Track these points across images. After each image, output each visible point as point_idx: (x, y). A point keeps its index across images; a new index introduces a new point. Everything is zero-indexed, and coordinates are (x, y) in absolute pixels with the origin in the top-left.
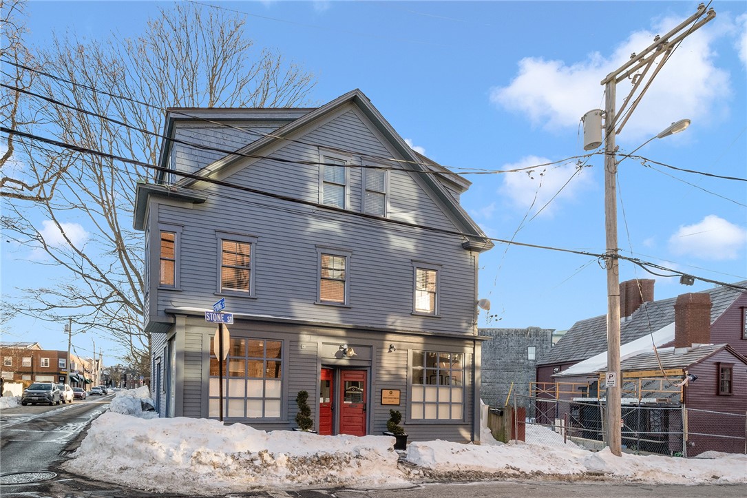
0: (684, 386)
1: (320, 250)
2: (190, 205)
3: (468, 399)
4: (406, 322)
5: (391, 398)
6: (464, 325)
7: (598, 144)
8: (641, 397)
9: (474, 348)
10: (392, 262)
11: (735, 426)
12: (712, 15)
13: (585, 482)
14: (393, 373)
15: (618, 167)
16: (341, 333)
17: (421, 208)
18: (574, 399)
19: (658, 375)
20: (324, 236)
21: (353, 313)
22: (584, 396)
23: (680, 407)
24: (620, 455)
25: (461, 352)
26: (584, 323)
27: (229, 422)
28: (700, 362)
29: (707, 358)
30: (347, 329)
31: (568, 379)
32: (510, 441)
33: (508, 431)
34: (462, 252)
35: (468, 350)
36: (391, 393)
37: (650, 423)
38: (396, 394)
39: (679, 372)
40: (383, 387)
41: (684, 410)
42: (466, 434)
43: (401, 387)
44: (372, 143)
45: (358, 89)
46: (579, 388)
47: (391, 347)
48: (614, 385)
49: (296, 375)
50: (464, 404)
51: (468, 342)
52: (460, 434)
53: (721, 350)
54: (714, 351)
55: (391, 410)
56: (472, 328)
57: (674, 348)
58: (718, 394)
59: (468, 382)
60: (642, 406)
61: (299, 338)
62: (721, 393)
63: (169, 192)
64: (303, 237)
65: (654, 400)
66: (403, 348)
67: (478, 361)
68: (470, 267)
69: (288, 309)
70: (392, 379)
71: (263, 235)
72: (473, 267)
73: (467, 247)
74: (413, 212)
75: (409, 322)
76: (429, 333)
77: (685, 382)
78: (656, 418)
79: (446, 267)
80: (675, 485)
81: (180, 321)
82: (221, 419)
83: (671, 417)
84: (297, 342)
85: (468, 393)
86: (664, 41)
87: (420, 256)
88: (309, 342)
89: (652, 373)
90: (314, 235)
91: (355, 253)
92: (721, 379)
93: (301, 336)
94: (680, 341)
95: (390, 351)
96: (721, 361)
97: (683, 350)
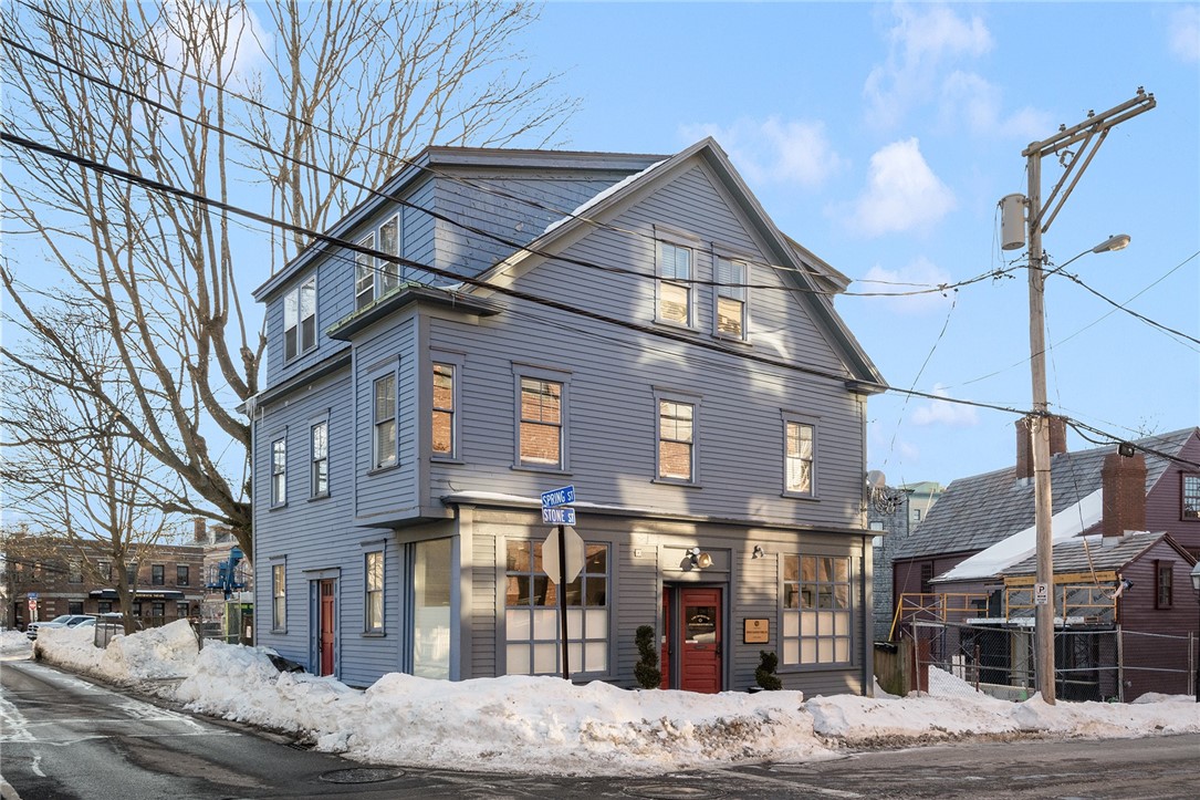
0: (1118, 598)
1: (658, 394)
2: (474, 319)
3: (857, 630)
4: (774, 508)
5: (757, 632)
6: (849, 511)
7: (1021, 245)
8: (1067, 615)
9: (863, 549)
10: (753, 412)
11: (1175, 655)
12: (1152, 104)
13: (1023, 742)
14: (758, 591)
15: (1046, 281)
16: (689, 529)
17: (791, 325)
18: (969, 621)
19: (1085, 580)
20: (660, 370)
21: (703, 496)
22: (981, 615)
23: (1114, 629)
24: (1054, 704)
25: (846, 556)
26: (965, 483)
27: (582, 680)
28: (1136, 560)
29: (1144, 553)
30: (698, 524)
31: (955, 587)
32: (910, 693)
33: (907, 676)
34: (845, 396)
35: (856, 551)
36: (757, 624)
37: (1075, 655)
38: (764, 624)
39: (1111, 576)
40: (747, 615)
41: (1119, 631)
42: (854, 684)
43: (768, 615)
44: (723, 219)
45: (711, 137)
46: (973, 602)
47: (756, 550)
48: (1046, 602)
49: (628, 600)
50: (851, 637)
51: (855, 538)
52: (847, 686)
53: (1160, 541)
54: (1152, 543)
55: (762, 652)
56: (859, 516)
57: (1101, 536)
58: (1156, 608)
59: (856, 602)
60: (1068, 630)
61: (630, 538)
62: (1160, 606)
63: (454, 300)
64: (632, 372)
65: (1081, 620)
66: (771, 550)
67: (869, 568)
68: (855, 419)
69: (614, 493)
70: (756, 602)
71: (581, 370)
72: (859, 420)
73: (852, 388)
74: (781, 332)
75: (778, 509)
76: (807, 526)
77: (1119, 592)
78: (1082, 648)
79: (825, 419)
80: (1119, 739)
81: (466, 515)
82: (566, 676)
83: (1102, 645)
84: (627, 544)
85: (857, 620)
86: (1100, 121)
87: (793, 402)
88: (645, 545)
89: (1076, 577)
90: (650, 369)
91: (705, 398)
92: (1160, 585)
93: (633, 535)
94: (1108, 526)
95: (755, 557)
96: (1160, 558)
97: (1114, 541)
